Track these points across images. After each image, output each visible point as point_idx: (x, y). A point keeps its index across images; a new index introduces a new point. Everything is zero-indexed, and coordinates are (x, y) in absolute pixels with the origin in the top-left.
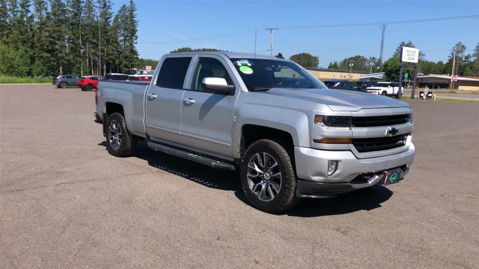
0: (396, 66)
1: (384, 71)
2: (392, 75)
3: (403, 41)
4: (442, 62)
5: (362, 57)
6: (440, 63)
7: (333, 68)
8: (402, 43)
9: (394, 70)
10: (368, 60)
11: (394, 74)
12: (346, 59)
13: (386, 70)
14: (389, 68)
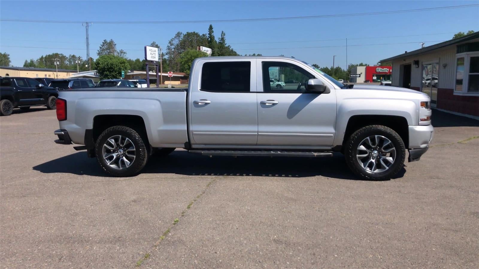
0: (107, 64)
1: (96, 69)
2: (105, 73)
3: (105, 39)
4: (139, 59)
5: (61, 54)
6: (138, 60)
7: (29, 66)
8: (104, 41)
9: (106, 67)
10: (67, 58)
11: (106, 72)
12: (42, 57)
13: (98, 68)
14: (101, 66)
